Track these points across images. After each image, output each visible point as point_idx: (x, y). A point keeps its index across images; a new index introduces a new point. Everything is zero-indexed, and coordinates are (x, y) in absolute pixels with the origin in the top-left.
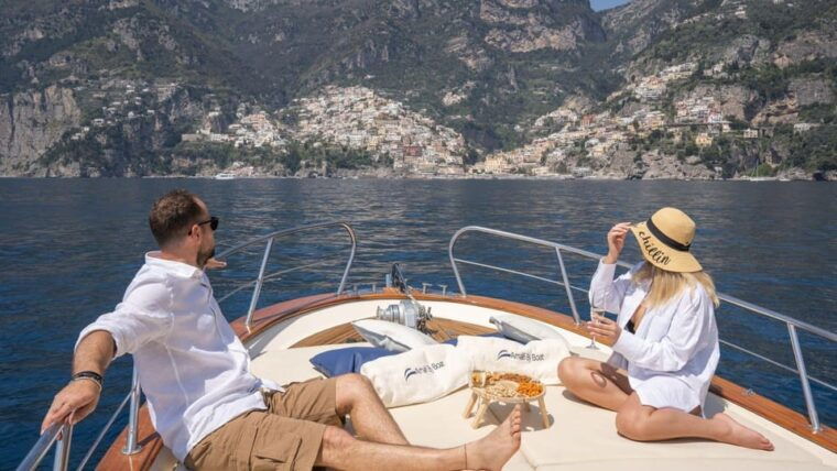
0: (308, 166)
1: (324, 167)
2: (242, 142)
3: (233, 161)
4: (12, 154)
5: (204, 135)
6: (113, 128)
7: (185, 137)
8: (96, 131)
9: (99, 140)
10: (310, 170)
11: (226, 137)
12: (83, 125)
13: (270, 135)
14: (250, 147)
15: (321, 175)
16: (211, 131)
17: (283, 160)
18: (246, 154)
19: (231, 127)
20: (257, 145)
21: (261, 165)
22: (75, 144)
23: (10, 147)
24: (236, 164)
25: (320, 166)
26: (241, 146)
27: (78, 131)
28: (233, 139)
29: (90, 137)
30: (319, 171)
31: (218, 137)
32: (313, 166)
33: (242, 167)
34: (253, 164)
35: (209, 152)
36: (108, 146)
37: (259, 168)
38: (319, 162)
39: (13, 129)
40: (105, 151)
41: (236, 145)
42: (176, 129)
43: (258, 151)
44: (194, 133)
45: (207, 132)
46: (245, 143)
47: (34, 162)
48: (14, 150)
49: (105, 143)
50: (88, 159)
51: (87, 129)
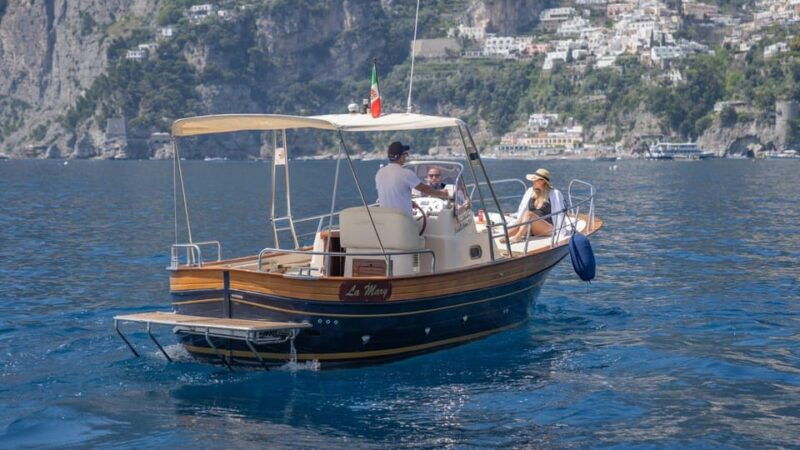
0: (730, 118)
1: (781, 121)
2: (563, 55)
3: (531, 110)
4: (47, 103)
5: (467, 42)
6: (228, 27)
7: (417, 47)
8: (191, 35)
9: (191, 60)
10: (737, 131)
11: (524, 43)
12: (164, 23)
13: (644, 31)
14: (582, 68)
15: (771, 146)
16: (490, 29)
17: (661, 102)
18: (568, 90)
19: (547, 15)
20: (603, 63)
21: (602, 120)
22: (132, 72)
23: (43, 87)
24: (538, 118)
25: (769, 119)
26: (558, 66)
27: (148, 37)
28: (542, 47)
29: (168, 52)
30: (767, 134)
31: (501, 46)
32: (747, 120)
33: (553, 126)
34: (581, 118)
35: (470, 85)
36: (211, 77)
37: (599, 131)
38: (769, 103)
39: (52, 41)
40: (201, 89)
41: (548, 65)
42: (397, 27)
43: (602, 79)
44: (443, 34)
45: (478, 32)
46: (570, 59)
47: (59, 119)
48: (51, 91)
49: (202, 67)
50: (156, 108)
51: (168, 32)
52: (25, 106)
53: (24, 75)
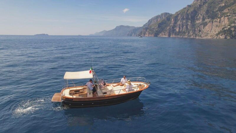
8: (231, 27)
9: (232, 29)
22: (225, 31)
27: (227, 27)
29: (229, 29)
39: (212, 27)
40: (233, 32)
47: (215, 35)
48: (211, 32)
49: (233, 30)
50: (228, 34)
51: (229, 27)
52: (208, 33)
53: (208, 31)
